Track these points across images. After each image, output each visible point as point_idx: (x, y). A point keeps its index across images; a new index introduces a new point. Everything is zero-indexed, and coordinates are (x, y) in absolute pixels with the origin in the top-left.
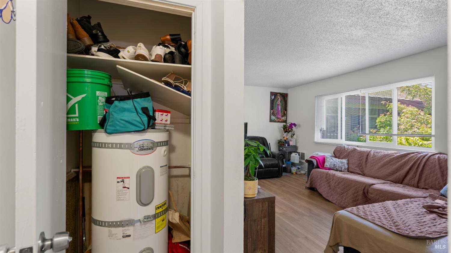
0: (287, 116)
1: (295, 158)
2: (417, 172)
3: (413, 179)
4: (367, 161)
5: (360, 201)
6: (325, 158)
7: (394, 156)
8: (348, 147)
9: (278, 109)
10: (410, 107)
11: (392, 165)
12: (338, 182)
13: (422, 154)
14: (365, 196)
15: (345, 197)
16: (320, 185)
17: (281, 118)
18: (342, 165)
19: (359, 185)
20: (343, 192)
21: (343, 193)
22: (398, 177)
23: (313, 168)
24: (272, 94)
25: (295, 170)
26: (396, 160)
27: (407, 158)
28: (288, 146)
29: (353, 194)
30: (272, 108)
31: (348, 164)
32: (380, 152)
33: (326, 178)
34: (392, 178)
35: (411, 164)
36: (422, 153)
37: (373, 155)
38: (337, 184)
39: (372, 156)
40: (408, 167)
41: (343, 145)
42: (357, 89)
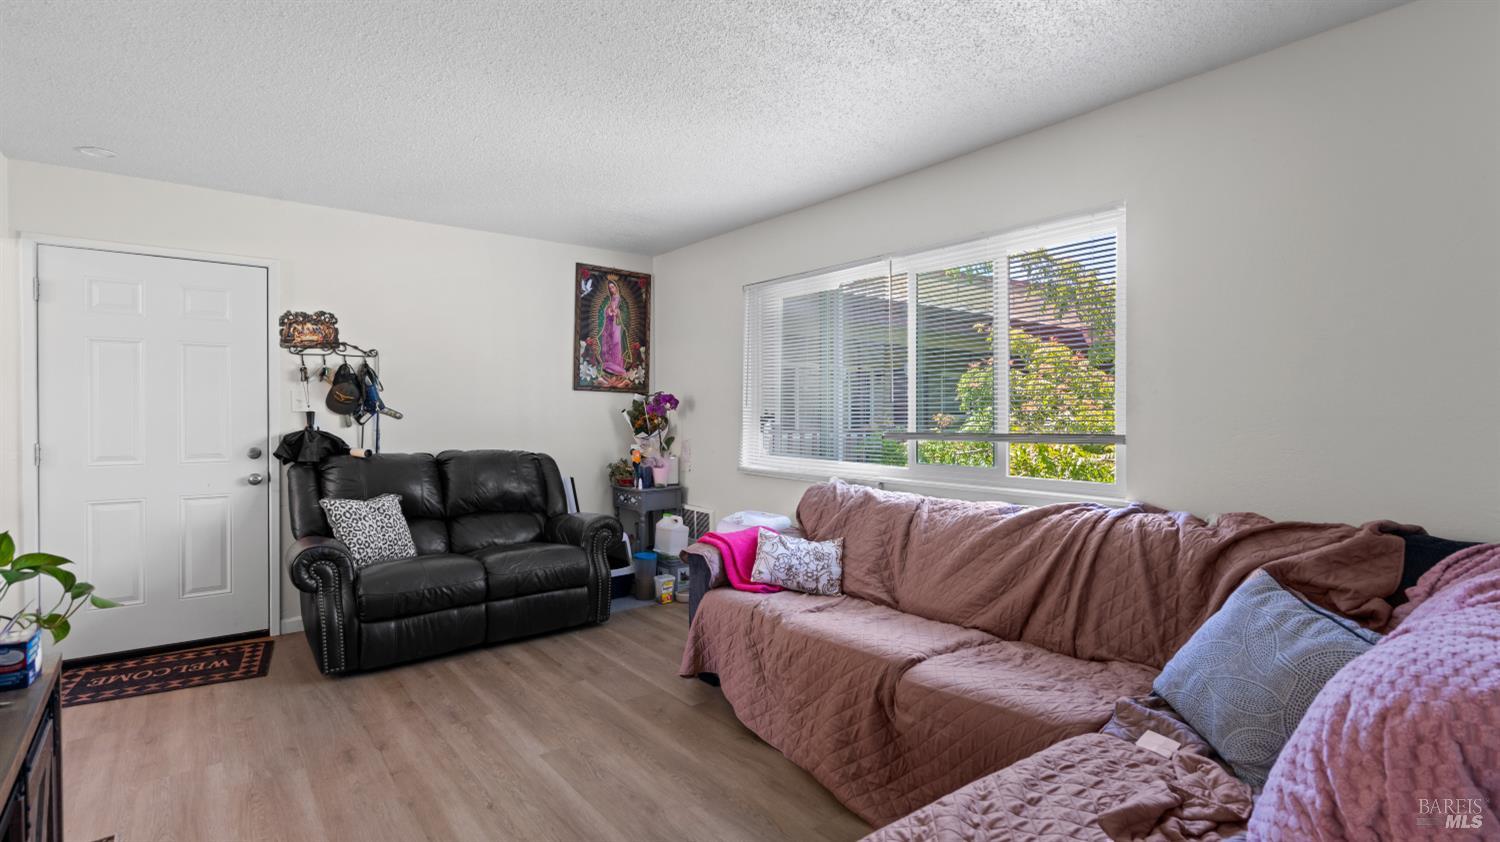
0: (647, 365)
1: (672, 535)
2: (1070, 590)
3: (1059, 620)
4: (906, 544)
5: (862, 742)
6: (759, 540)
7: (996, 525)
8: (845, 487)
9: (611, 335)
10: (1052, 344)
11: (988, 561)
12: (789, 654)
13: (1088, 514)
14: (883, 715)
15: (809, 724)
16: (727, 663)
17: (625, 374)
18: (819, 568)
19: (862, 668)
20: (802, 697)
21: (803, 705)
22: (1009, 611)
23: (708, 589)
24: (583, 271)
25: (671, 585)
26: (1002, 538)
27: (1038, 533)
28: (644, 487)
29: (837, 713)
30: (583, 330)
31: (843, 559)
32: (950, 509)
33: (749, 631)
34: (990, 614)
35: (1051, 558)
36: (1087, 507)
37: (926, 522)
38: (781, 662)
39: (922, 526)
40: (1041, 571)
41: (832, 481)
42: (878, 258)
